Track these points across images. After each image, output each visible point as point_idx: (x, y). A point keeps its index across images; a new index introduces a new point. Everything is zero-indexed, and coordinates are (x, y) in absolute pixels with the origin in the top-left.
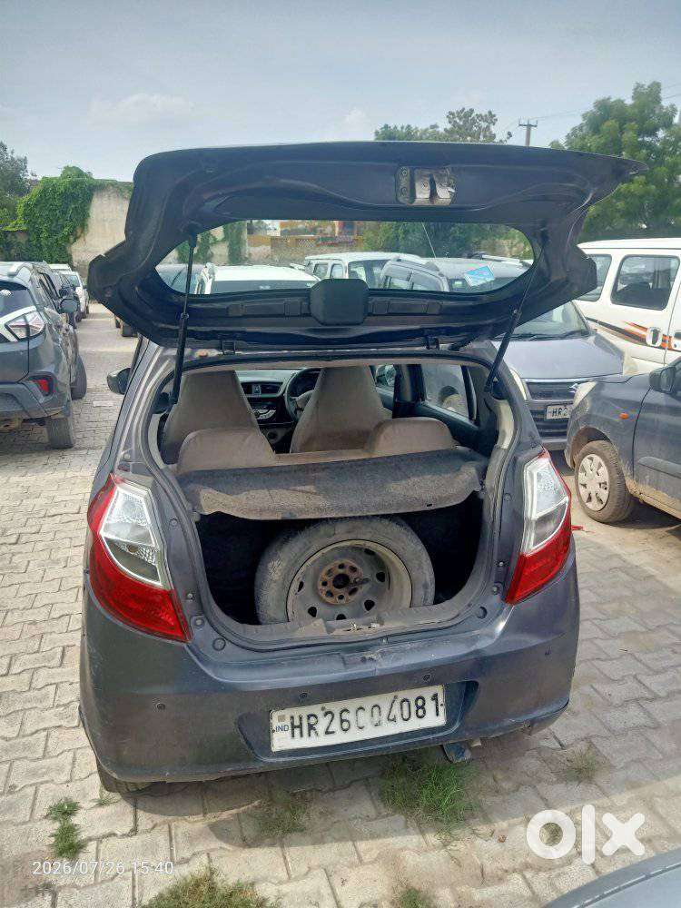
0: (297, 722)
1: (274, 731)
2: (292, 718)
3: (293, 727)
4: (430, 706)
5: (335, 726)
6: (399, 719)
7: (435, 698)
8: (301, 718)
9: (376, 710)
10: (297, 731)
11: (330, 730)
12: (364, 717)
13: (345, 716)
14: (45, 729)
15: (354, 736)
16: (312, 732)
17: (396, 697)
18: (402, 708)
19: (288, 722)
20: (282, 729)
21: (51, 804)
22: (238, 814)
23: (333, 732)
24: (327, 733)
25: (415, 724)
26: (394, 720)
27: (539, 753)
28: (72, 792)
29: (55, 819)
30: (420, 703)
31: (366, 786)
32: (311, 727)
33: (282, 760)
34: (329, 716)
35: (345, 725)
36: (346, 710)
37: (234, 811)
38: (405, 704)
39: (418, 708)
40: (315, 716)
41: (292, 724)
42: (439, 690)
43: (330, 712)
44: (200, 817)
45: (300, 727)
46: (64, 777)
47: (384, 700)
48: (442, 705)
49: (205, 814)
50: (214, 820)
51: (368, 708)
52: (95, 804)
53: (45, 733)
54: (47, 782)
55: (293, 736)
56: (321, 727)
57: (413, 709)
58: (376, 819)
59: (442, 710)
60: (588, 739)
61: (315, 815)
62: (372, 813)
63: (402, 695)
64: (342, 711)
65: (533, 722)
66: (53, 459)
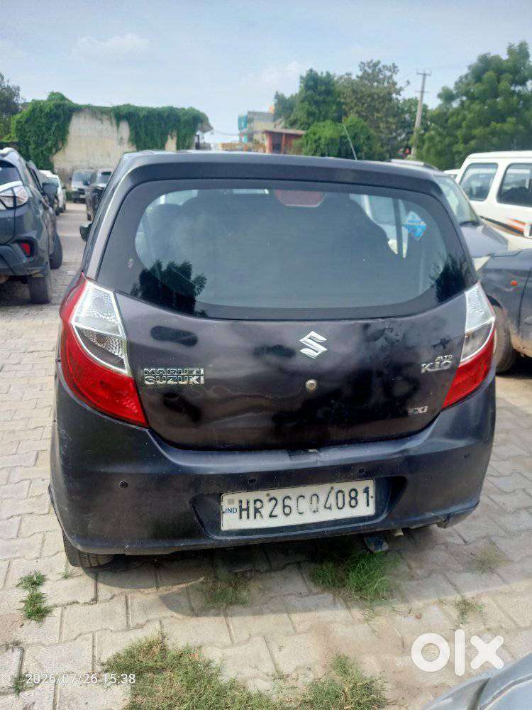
0: (244, 506)
1: (223, 513)
2: (241, 501)
3: (241, 510)
4: (362, 497)
5: (278, 510)
6: (334, 507)
7: (366, 491)
8: (248, 502)
9: (315, 498)
10: (244, 513)
11: (273, 514)
12: (304, 504)
13: (287, 502)
14: (19, 516)
15: (294, 520)
16: (258, 515)
17: (332, 488)
18: (337, 498)
19: (236, 505)
20: (231, 511)
21: (23, 575)
22: (187, 588)
23: (276, 516)
24: (271, 516)
25: (347, 513)
26: (330, 508)
27: (447, 547)
28: (40, 567)
29: (25, 588)
30: (353, 494)
31: (299, 568)
32: (257, 511)
33: (229, 538)
34: (274, 502)
35: (287, 510)
36: (288, 497)
37: (184, 585)
38: (340, 495)
39: (351, 498)
40: (261, 501)
41: (240, 506)
42: (370, 484)
43: (275, 499)
44: (154, 589)
45: (247, 509)
46: (34, 554)
47: (322, 490)
48: (372, 497)
49: (158, 587)
50: (166, 593)
51: (308, 497)
52: (60, 577)
53: (19, 518)
54: (19, 557)
55: (241, 518)
56: (266, 511)
57: (347, 499)
58: (307, 596)
59: (372, 502)
60: (487, 537)
61: (254, 591)
62: (304, 590)
63: (338, 486)
64: (285, 498)
65: (448, 516)
66: (33, 311)
